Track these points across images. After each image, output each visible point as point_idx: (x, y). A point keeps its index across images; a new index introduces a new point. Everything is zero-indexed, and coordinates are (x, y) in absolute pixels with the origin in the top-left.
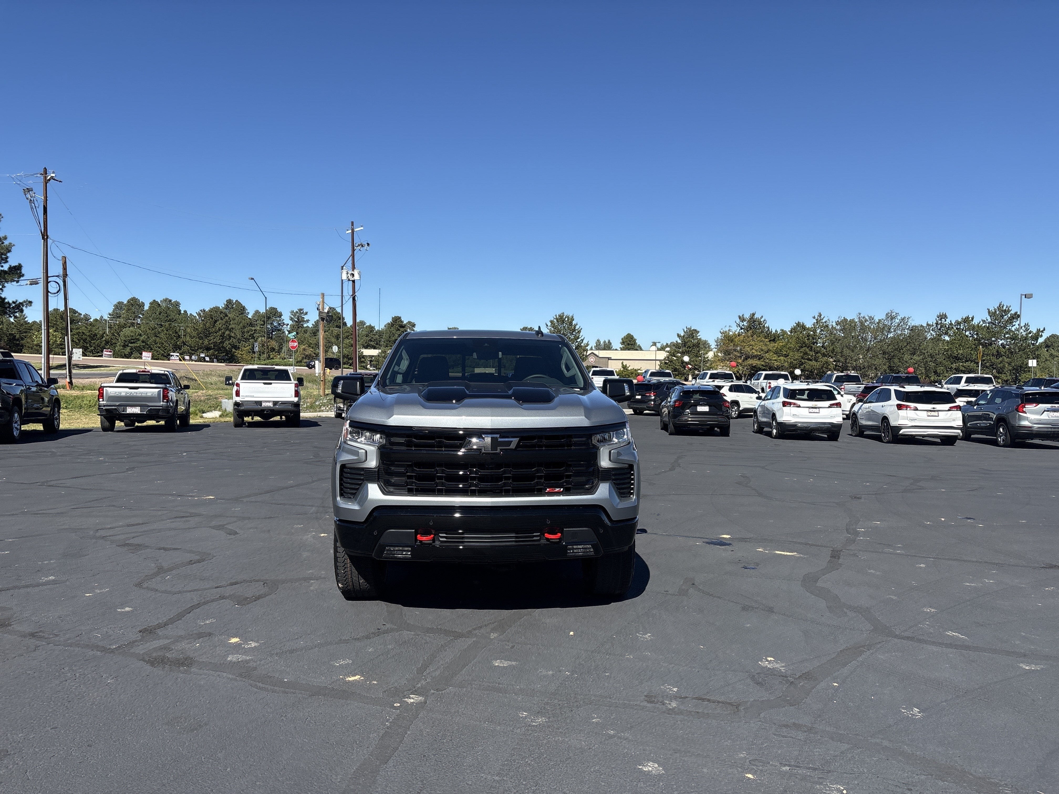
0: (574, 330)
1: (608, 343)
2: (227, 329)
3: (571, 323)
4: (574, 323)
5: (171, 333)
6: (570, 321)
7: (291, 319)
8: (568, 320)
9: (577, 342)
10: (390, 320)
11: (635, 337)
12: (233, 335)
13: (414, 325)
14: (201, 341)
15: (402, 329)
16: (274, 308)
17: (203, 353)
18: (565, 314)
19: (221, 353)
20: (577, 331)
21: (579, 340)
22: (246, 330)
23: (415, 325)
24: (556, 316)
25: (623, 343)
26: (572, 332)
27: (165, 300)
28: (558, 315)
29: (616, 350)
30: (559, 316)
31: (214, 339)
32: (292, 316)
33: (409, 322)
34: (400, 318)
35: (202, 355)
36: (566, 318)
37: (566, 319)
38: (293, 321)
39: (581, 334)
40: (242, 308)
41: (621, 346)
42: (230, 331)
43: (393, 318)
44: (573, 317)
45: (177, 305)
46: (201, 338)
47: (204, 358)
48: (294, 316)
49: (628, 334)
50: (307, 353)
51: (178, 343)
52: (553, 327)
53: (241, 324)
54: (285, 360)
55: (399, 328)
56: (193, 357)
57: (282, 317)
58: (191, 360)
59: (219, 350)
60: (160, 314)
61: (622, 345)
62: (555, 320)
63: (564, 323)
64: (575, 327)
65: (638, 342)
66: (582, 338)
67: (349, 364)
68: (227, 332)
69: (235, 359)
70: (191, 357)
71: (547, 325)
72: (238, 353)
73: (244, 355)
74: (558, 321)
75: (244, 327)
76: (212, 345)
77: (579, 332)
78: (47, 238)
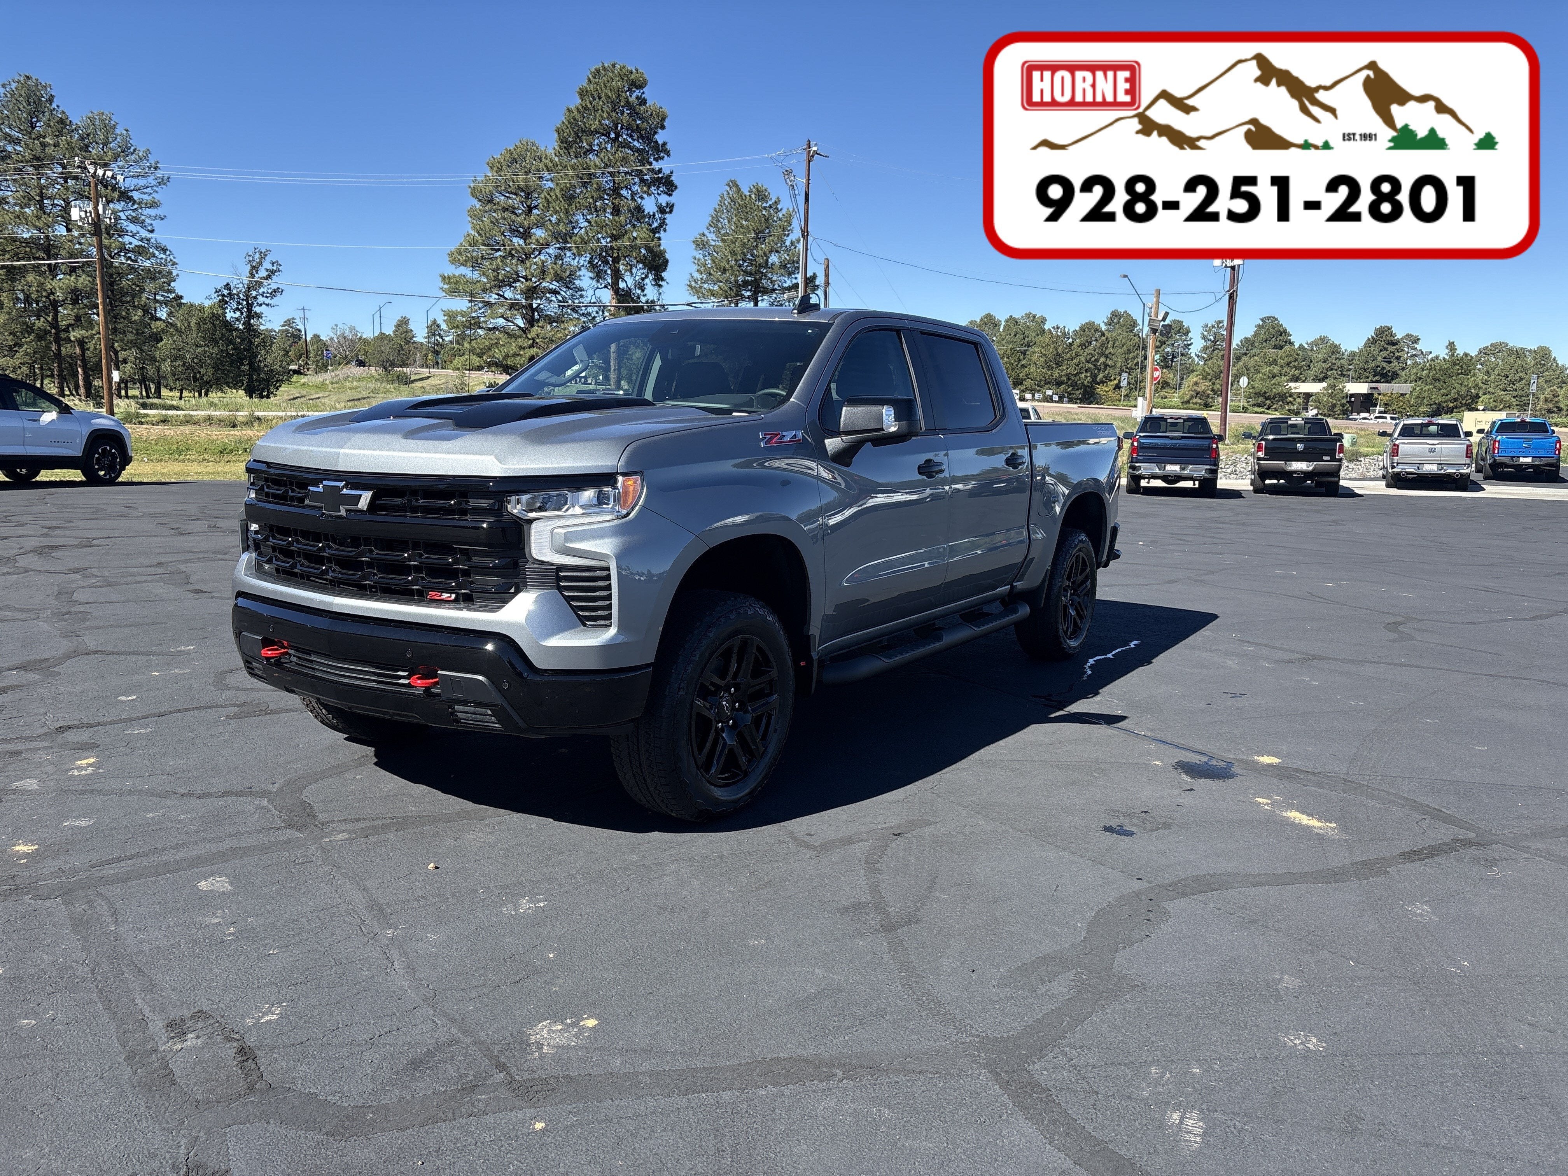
2: (1102, 354)
5: (1013, 361)
7: (1204, 338)
10: (1371, 333)
12: (1110, 363)
13: (1416, 340)
14: (1049, 373)
15: (1391, 348)
16: (1179, 321)
17: (1050, 389)
19: (1077, 389)
22: (1131, 356)
23: (1418, 339)
27: (1028, 316)
31: (1067, 369)
32: (1205, 333)
33: (1408, 335)
34: (1390, 329)
35: (1049, 393)
38: (1205, 341)
40: (1132, 323)
42: (1107, 357)
43: (1376, 330)
45: (1042, 322)
46: (1050, 368)
47: (1051, 396)
48: (1209, 331)
50: (1199, 389)
51: (1021, 375)
53: (1125, 347)
54: (1165, 400)
55: (1386, 346)
56: (1036, 395)
57: (1190, 335)
58: (1033, 399)
59: (1074, 385)
60: (1015, 336)
67: (1266, 407)
68: (1102, 360)
69: (1095, 399)
70: (1033, 396)
72: (1100, 389)
73: (1110, 393)
75: (1129, 351)
76: (1065, 379)
78: (807, 235)
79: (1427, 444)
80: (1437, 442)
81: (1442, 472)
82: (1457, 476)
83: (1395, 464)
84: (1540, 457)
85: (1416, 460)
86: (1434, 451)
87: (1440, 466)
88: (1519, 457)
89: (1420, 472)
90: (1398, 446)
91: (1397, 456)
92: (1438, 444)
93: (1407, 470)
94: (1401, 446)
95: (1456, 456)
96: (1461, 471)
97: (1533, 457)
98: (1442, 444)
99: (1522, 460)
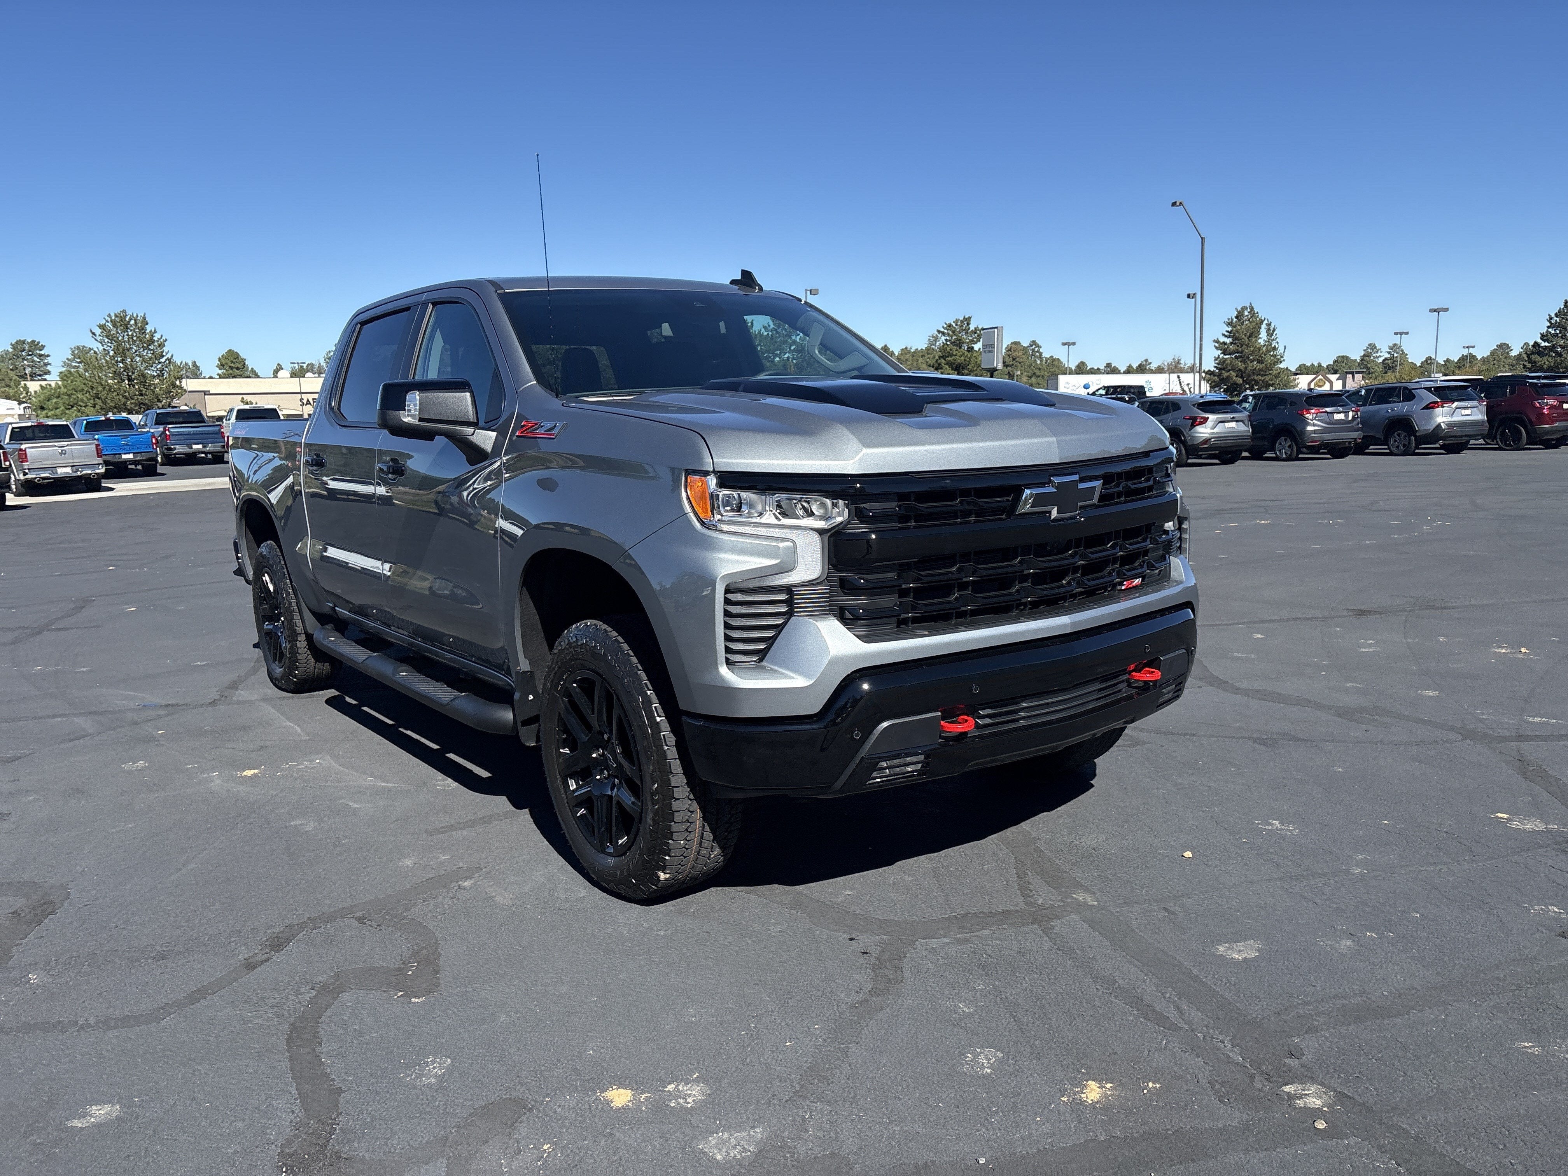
0: (152, 341)
1: (193, 366)
3: (143, 330)
4: (149, 328)
6: (139, 325)
8: (136, 323)
9: (160, 363)
11: (242, 355)
18: (129, 313)
20: (156, 344)
21: (163, 360)
24: (109, 316)
25: (222, 366)
26: (148, 346)
28: (113, 315)
29: (211, 378)
30: (116, 316)
36: (130, 319)
37: (132, 322)
39: (165, 349)
41: (220, 372)
44: (144, 318)
49: (230, 351)
52: (107, 337)
61: (220, 369)
62: (110, 325)
63: (127, 328)
64: (152, 336)
65: (250, 364)
66: (169, 356)
71: (94, 334)
74: (114, 325)
77: (162, 345)
79: (56, 446)
80: (66, 443)
81: (79, 473)
82: (94, 476)
83: (27, 471)
84: (141, 453)
85: (48, 463)
86: (65, 454)
87: (74, 468)
88: (120, 454)
89: (56, 476)
90: (25, 450)
91: (27, 461)
92: (68, 445)
93: (42, 475)
94: (28, 450)
95: (88, 457)
96: (97, 471)
97: (134, 453)
98: (71, 445)
99: (124, 457)
